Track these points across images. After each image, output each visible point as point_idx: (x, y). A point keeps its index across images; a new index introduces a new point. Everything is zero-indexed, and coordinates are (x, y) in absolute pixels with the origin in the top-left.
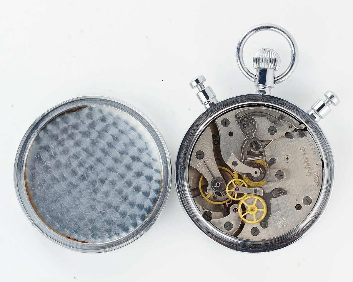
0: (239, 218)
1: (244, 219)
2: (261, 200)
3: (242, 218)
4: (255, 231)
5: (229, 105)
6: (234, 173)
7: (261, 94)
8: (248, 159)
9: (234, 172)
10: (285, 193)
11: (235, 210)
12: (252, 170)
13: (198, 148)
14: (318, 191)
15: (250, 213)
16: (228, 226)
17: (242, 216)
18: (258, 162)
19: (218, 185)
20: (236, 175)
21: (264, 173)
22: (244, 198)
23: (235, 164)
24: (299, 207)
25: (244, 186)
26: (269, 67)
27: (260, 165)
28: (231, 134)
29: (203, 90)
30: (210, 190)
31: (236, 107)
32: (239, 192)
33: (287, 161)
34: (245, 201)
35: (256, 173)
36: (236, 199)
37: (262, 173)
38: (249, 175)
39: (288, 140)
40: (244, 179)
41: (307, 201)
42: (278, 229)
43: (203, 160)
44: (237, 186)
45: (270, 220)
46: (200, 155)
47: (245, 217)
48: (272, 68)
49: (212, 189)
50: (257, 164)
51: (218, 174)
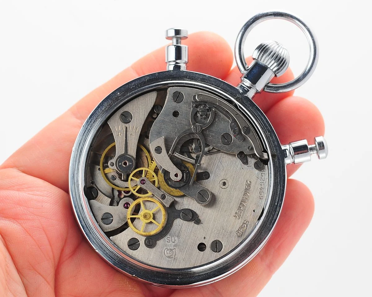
0: (125, 218)
1: (129, 221)
2: (163, 212)
3: (129, 219)
4: (133, 244)
5: (195, 80)
6: (152, 163)
7: (241, 91)
8: (177, 155)
9: (154, 161)
10: (198, 222)
11: (127, 206)
12: (173, 170)
13: (128, 108)
14: (235, 243)
15: (142, 218)
16: (107, 218)
17: (129, 216)
18: (188, 165)
19: (125, 164)
20: (153, 166)
21: (185, 182)
22: (145, 197)
23: (158, 150)
24: (202, 247)
25: (154, 182)
26: (271, 68)
27: (188, 170)
28: (176, 114)
29: (177, 45)
30: (112, 165)
31: (201, 86)
32: (144, 187)
33: (222, 186)
34: (144, 202)
35: (176, 175)
36: (135, 193)
37: (183, 181)
38: (166, 173)
39: (239, 162)
40: (159, 176)
41: (217, 246)
42: (162, 257)
43: (127, 125)
44: (145, 179)
45: (160, 243)
46: (126, 118)
47: (133, 220)
48: (274, 70)
49: (115, 164)
50: (185, 167)
51: (132, 152)
